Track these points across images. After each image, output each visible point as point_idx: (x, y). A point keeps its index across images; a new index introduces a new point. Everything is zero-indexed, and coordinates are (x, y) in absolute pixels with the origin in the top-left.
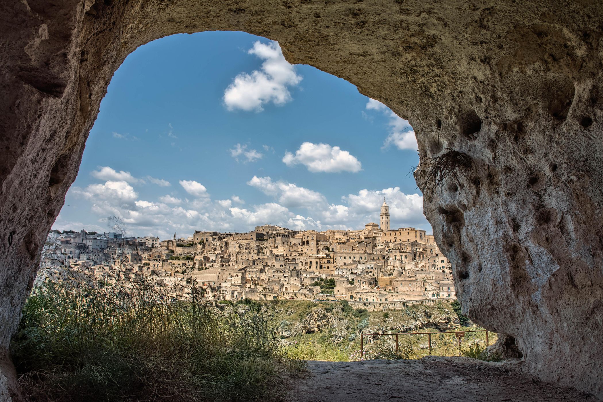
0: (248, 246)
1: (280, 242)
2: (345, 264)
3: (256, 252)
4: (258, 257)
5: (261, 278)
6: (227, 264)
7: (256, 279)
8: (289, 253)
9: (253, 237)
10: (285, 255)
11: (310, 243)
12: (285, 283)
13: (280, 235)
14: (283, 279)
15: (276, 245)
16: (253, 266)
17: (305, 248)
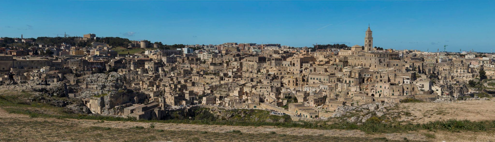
0: (253, 67)
1: (274, 64)
2: (314, 83)
3: (256, 71)
4: (257, 75)
5: (253, 92)
6: (237, 80)
7: (249, 92)
8: (280, 72)
9: (256, 60)
10: (276, 74)
11: (295, 65)
12: (267, 96)
13: (274, 59)
14: (266, 93)
15: (271, 66)
16: (251, 82)
17: (292, 68)
